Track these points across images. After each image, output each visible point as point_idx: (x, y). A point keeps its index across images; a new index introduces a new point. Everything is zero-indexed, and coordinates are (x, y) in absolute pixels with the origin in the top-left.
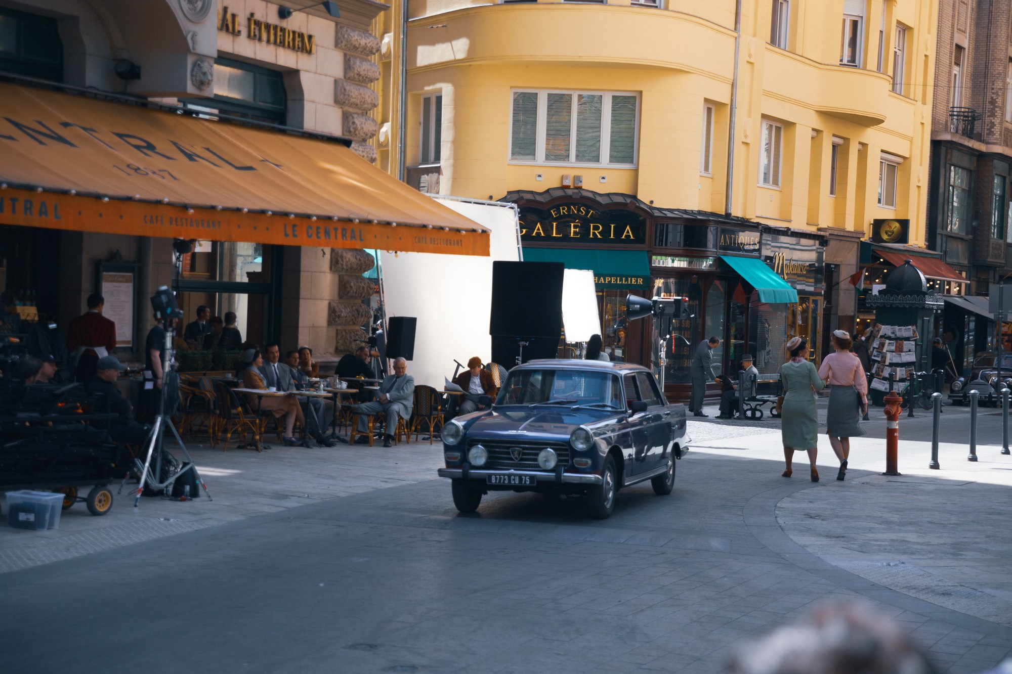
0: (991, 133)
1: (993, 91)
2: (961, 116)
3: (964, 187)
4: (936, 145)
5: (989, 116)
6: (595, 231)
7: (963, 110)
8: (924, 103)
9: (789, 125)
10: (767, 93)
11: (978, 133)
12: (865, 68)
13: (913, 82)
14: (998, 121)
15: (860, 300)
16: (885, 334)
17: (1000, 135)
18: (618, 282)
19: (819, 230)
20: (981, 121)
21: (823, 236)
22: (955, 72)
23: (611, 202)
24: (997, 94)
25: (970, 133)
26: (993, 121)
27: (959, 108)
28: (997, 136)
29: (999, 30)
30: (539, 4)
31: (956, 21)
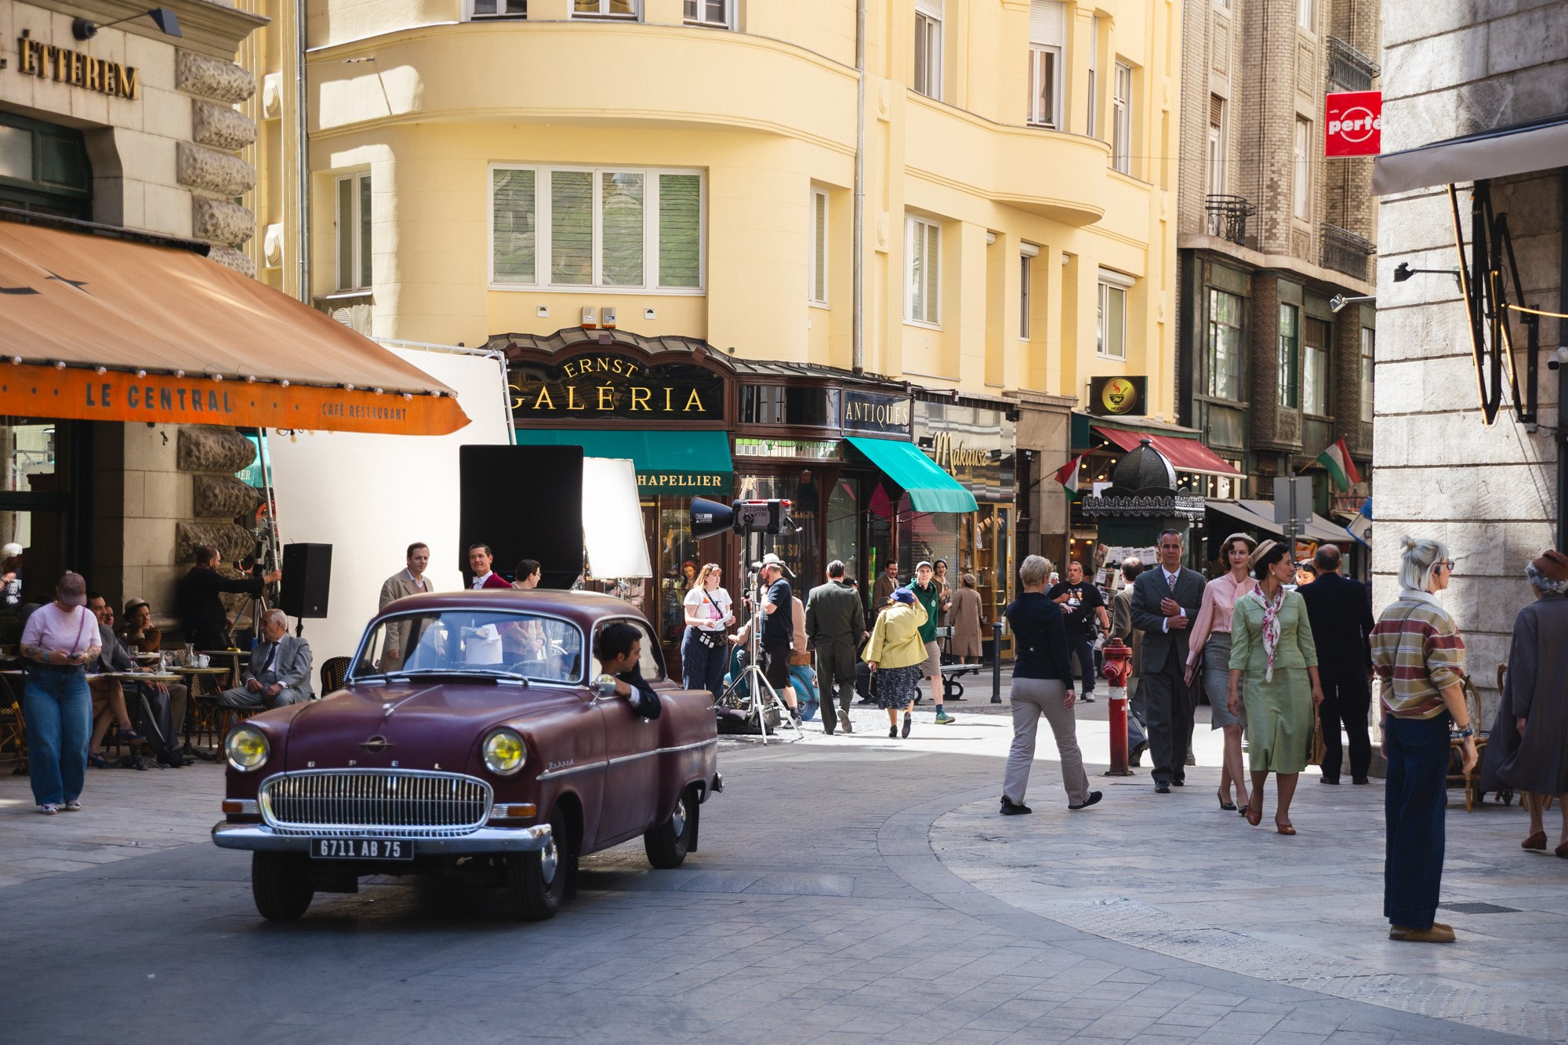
0: (1271, 236)
1: (1273, 168)
2: (1225, 209)
3: (1233, 324)
4: (1186, 255)
5: (1267, 209)
6: (639, 400)
7: (1226, 199)
8: (1164, 188)
9: (951, 223)
10: (912, 172)
11: (1252, 236)
12: (1067, 131)
13: (1145, 154)
14: (1283, 217)
15: (1074, 507)
16: (1114, 561)
17: (1287, 239)
18: (681, 484)
19: (1005, 394)
20: (1255, 216)
21: (1011, 405)
22: (1212, 138)
23: (664, 350)
24: (1279, 172)
25: (1238, 236)
26: (1274, 216)
27: (1221, 196)
28: (1282, 240)
29: (1279, 69)
30: (530, 22)
31: (1211, 55)
